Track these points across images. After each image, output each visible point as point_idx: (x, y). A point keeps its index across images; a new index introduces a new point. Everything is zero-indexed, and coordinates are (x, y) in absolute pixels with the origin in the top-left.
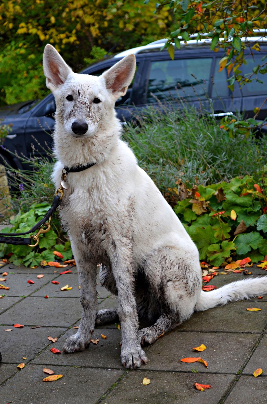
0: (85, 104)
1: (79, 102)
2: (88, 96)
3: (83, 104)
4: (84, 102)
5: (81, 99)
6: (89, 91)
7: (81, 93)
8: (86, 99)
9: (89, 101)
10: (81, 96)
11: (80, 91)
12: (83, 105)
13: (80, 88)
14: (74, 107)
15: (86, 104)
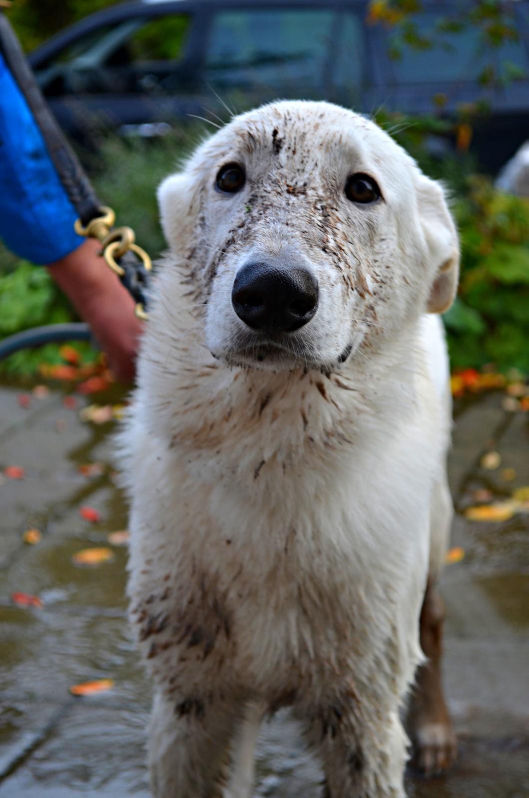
0: (304, 193)
1: (276, 182)
2: (318, 155)
3: (292, 191)
4: (301, 184)
5: (284, 171)
6: (322, 131)
7: (287, 141)
8: (309, 167)
9: (323, 176)
10: (283, 155)
11: (280, 135)
12: (293, 199)
13: (281, 121)
14: (249, 211)
15: (310, 192)
